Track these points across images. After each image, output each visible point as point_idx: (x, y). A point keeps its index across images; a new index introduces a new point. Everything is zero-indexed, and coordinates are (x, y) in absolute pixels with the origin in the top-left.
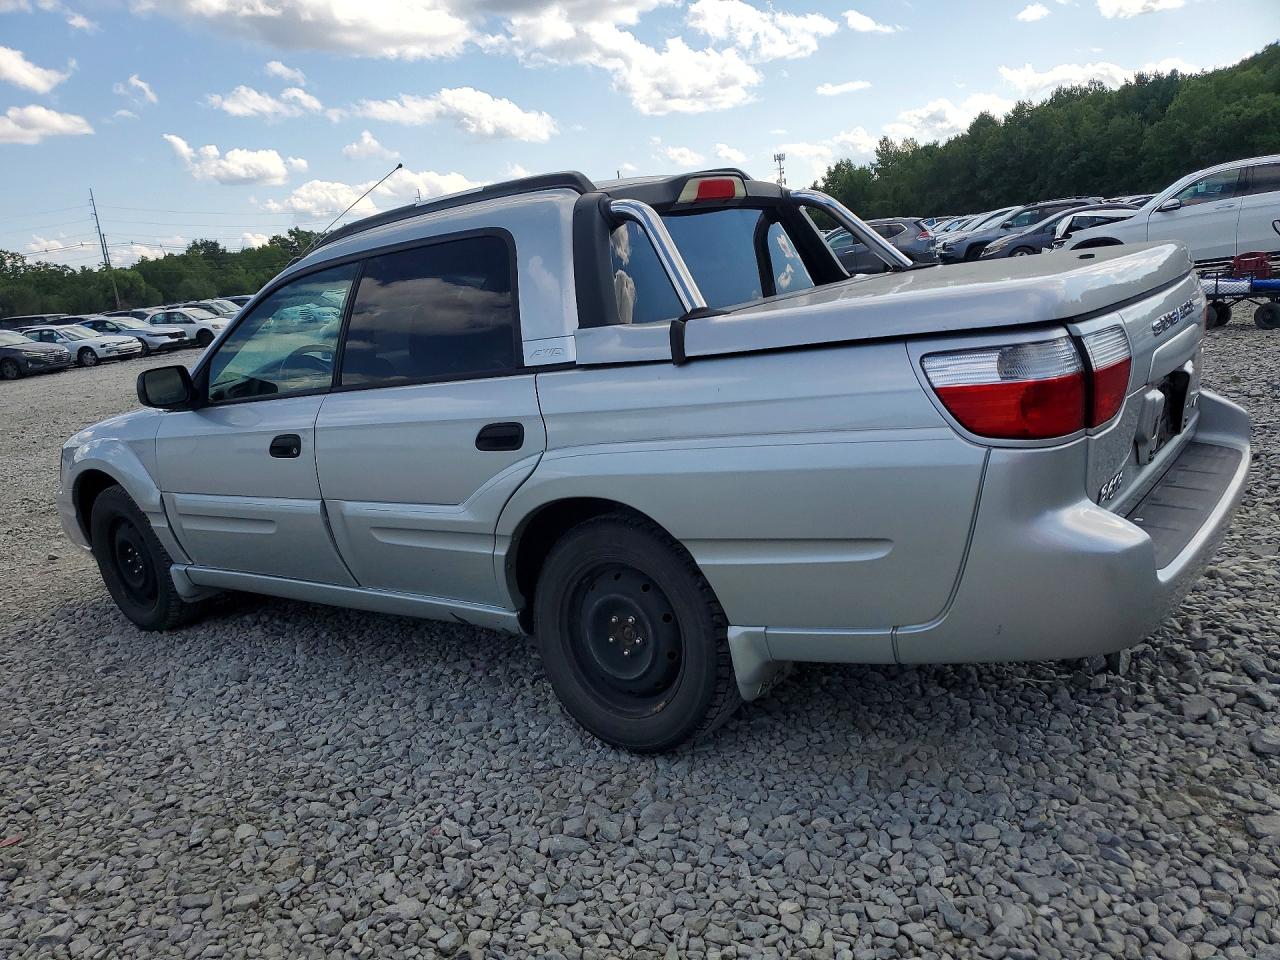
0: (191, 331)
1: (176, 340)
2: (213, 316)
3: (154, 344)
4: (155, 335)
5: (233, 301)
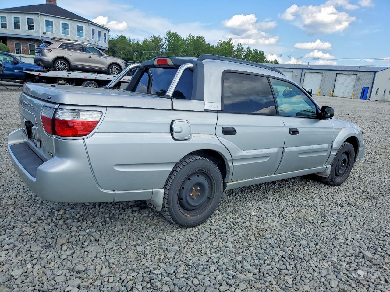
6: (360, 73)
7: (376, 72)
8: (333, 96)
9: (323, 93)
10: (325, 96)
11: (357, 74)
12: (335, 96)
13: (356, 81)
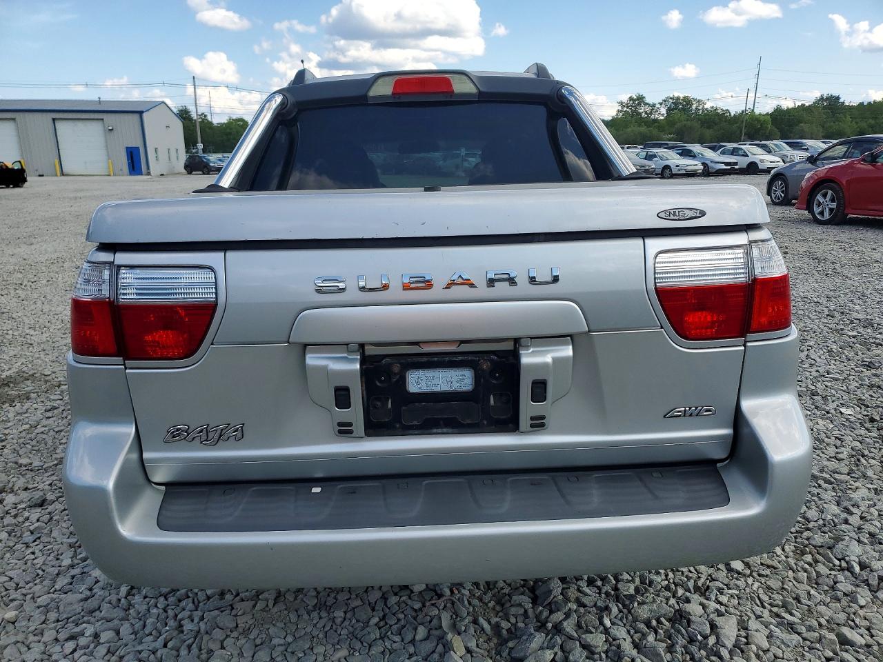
0: (743, 162)
1: (729, 167)
2: (765, 153)
3: (713, 168)
4: (716, 163)
5: (786, 143)
6: (109, 115)
7: (142, 112)
8: (63, 174)
9: (37, 170)
10: (42, 176)
11: (103, 119)
12: (67, 175)
13: (105, 136)
